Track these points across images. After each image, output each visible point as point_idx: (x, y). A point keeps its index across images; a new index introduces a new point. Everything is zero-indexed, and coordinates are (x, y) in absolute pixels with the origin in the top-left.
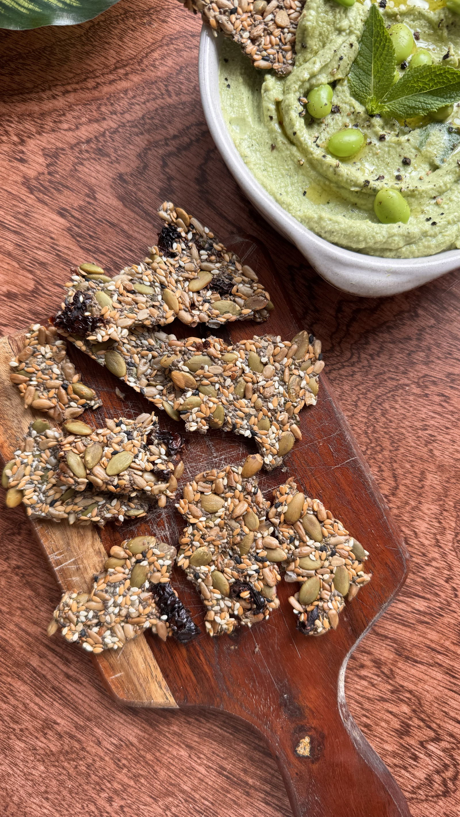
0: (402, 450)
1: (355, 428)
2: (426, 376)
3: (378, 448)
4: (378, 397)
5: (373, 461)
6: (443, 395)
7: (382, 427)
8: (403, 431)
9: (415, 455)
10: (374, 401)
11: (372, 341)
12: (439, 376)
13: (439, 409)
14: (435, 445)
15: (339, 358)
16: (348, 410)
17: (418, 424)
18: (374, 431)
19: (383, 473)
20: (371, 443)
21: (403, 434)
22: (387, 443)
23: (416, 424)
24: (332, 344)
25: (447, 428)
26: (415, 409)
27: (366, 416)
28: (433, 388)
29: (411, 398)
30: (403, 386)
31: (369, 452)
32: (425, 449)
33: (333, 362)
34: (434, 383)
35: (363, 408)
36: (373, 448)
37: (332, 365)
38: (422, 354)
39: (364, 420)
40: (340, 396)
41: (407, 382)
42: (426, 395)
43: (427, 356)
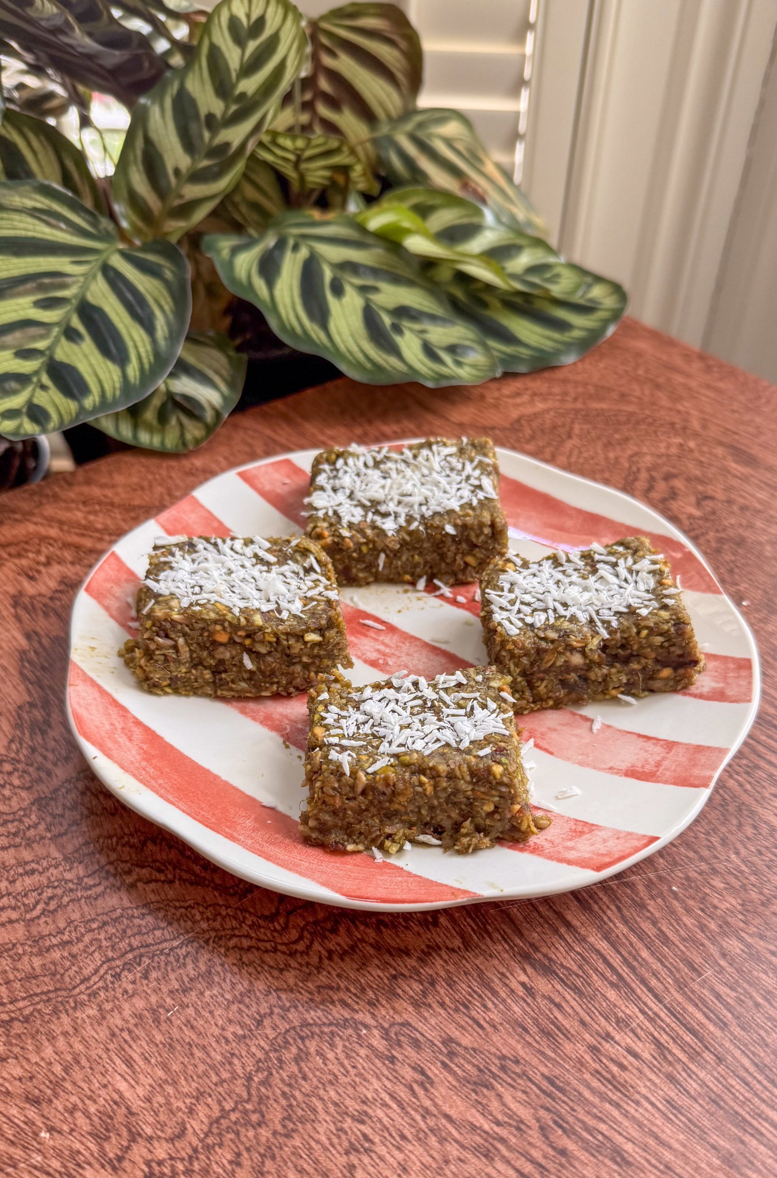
0: (297, 1142)
1: (236, 1061)
2: (406, 1024)
3: (255, 1118)
4: (305, 1024)
5: (231, 1136)
6: (423, 1073)
7: (283, 1080)
8: (319, 1105)
9: (316, 1162)
10: (294, 1028)
11: (342, 930)
12: (431, 1035)
13: (403, 1093)
14: (366, 1160)
15: (276, 934)
16: (242, 1025)
17: (353, 1106)
18: (265, 1083)
19: (238, 1170)
20: (248, 1101)
21: (314, 1111)
22: (275, 1115)
23: (348, 1102)
24: (277, 910)
25: (403, 1137)
26: (359, 1075)
27: (267, 1048)
28: (410, 1051)
29: (363, 1052)
30: (357, 1025)
31: (233, 1117)
32: (343, 1160)
33: (262, 936)
34: (416, 1044)
35: (269, 1031)
36: (245, 1112)
37: (259, 940)
38: (417, 987)
39: (260, 1055)
40: (241, 994)
41: (369, 1020)
42: (392, 1059)
43: (424, 994)
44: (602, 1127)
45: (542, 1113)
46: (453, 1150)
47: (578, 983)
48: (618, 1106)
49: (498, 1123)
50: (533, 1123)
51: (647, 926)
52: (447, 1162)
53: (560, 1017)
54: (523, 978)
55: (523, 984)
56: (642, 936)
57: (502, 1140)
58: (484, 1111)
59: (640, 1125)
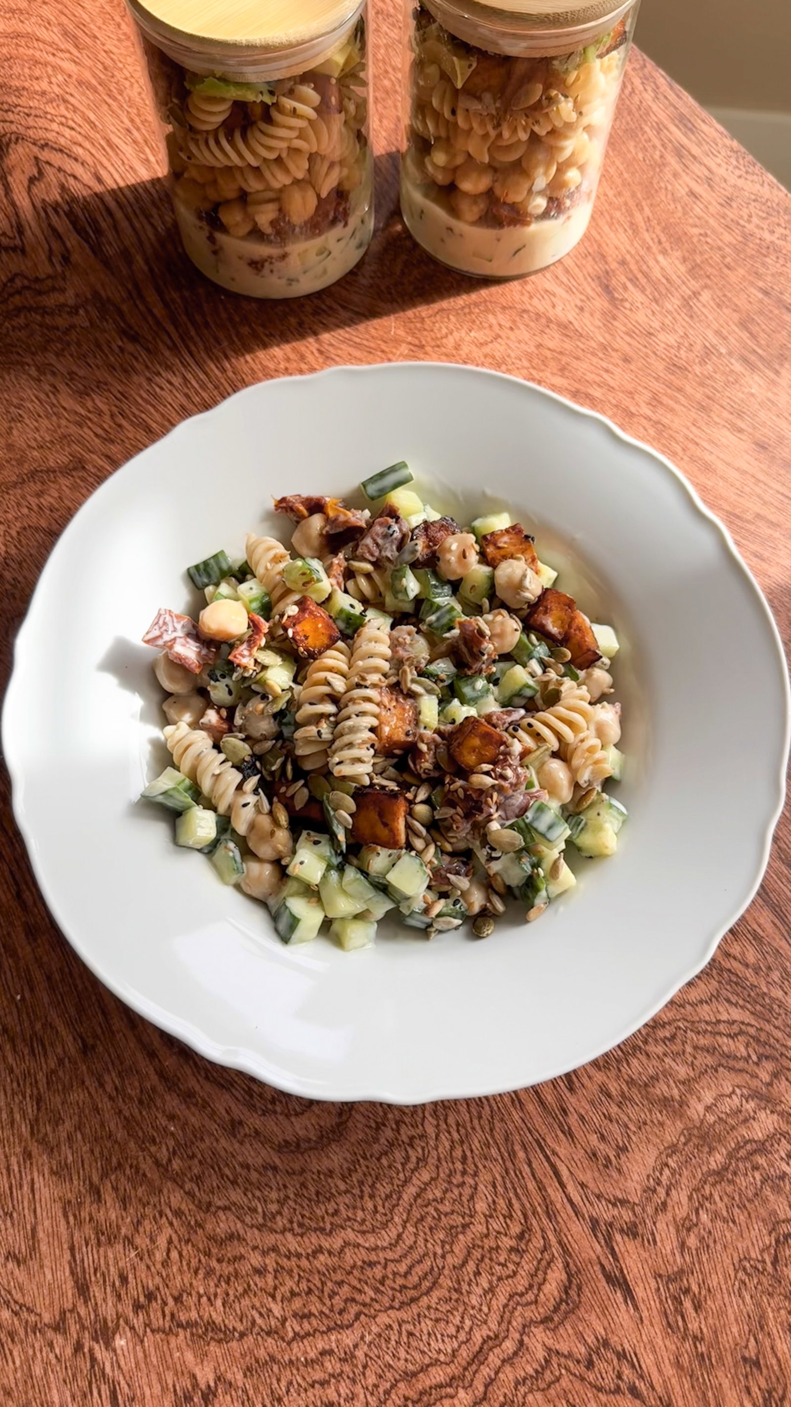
44: (143, 416)
45: (114, 408)
46: (64, 422)
47: (150, 346)
48: (154, 407)
49: (89, 412)
50: (108, 413)
51: (198, 318)
52: (59, 427)
53: (135, 363)
54: (120, 343)
55: (119, 347)
56: (194, 323)
57: (90, 419)
58: (83, 406)
59: (163, 415)
